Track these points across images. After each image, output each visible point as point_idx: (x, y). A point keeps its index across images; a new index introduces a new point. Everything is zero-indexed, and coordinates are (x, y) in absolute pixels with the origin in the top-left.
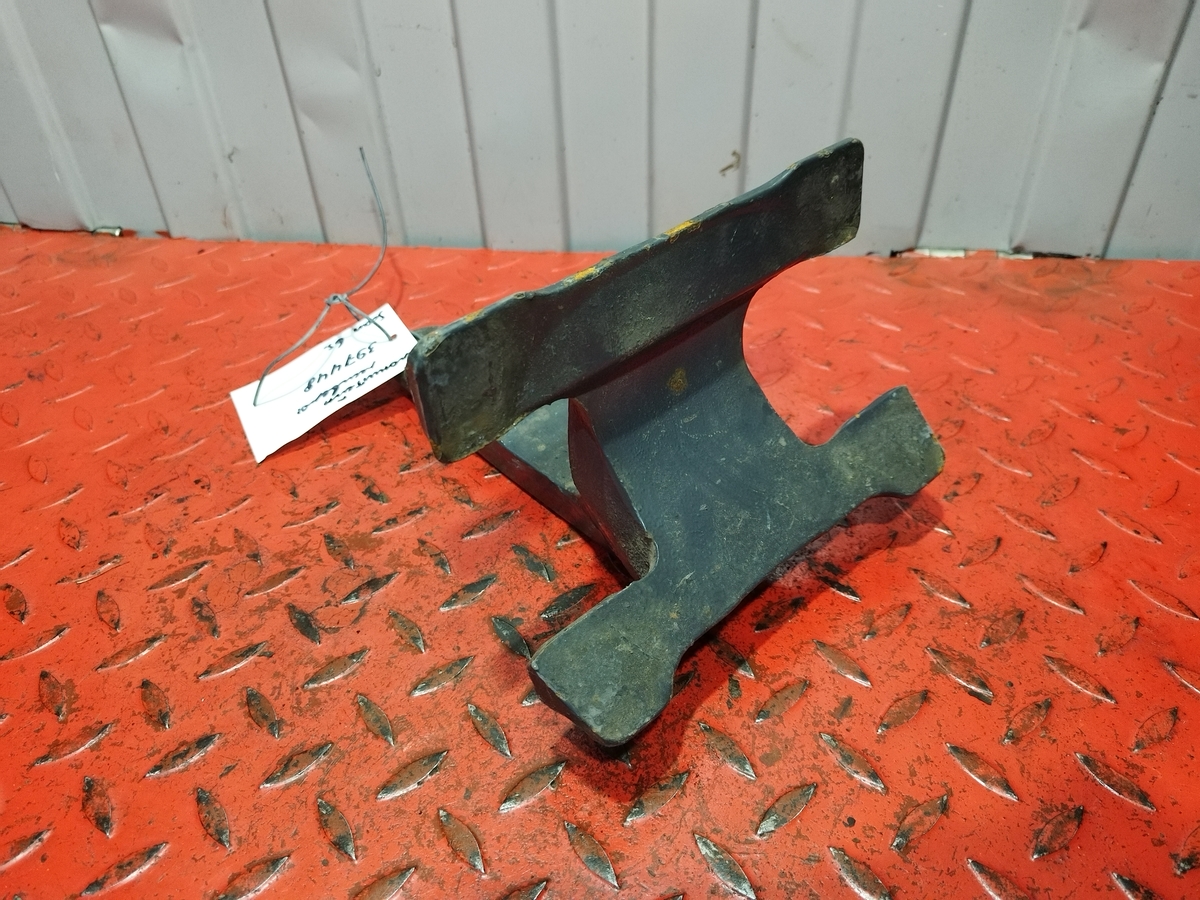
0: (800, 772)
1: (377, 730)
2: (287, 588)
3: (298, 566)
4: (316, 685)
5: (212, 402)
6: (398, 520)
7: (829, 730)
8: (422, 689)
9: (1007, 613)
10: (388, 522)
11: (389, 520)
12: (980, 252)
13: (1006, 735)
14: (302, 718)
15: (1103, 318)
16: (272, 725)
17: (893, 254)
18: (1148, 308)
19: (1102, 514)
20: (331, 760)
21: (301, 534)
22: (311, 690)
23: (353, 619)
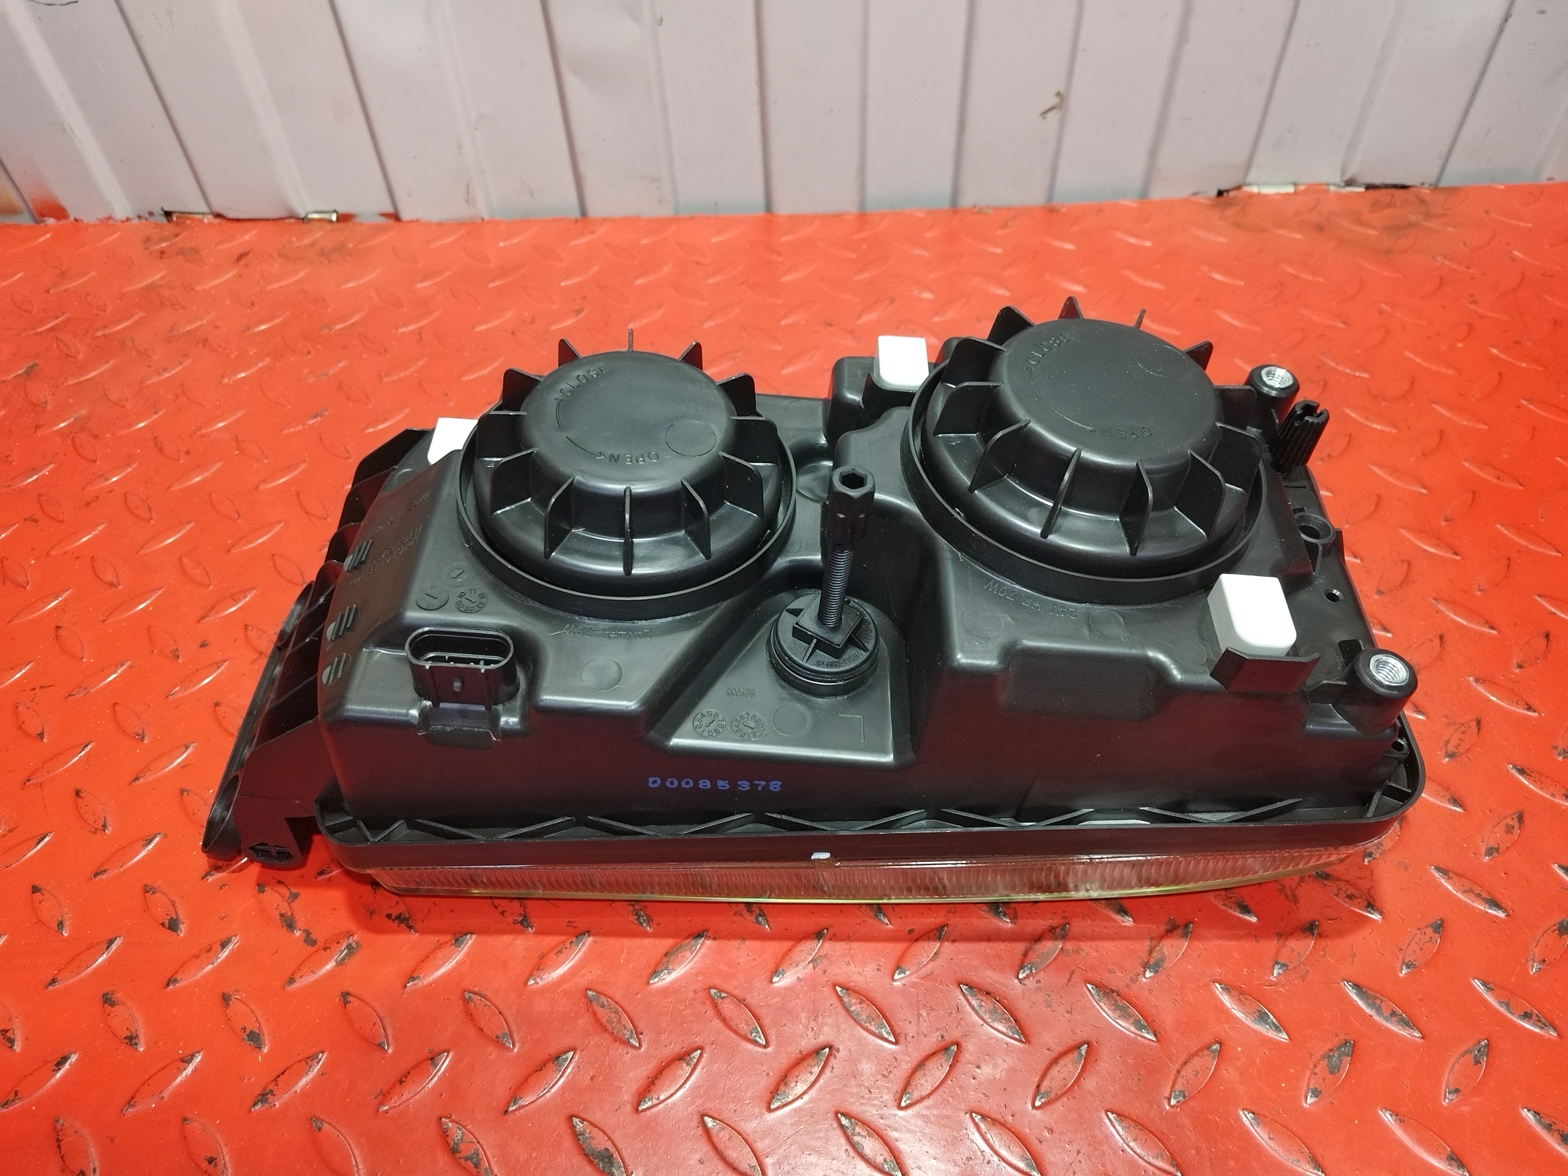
12: (1310, 185)
15: (1445, 257)
17: (1220, 193)
18: (1489, 243)
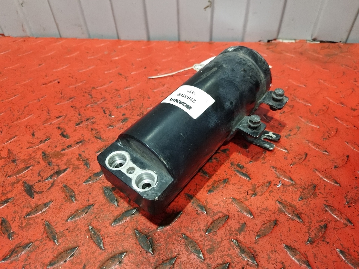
0: (223, 257)
1: (50, 237)
2: (24, 174)
3: (30, 165)
4: (30, 217)
5: (8, 98)
6: (72, 146)
7: (235, 238)
8: (72, 219)
9: (309, 186)
10: (68, 147)
11: (69, 146)
12: (300, 40)
13: (308, 240)
14: (22, 231)
15: (346, 65)
16: (10, 234)
17: (269, 41)
19: (347, 144)
20: (31, 250)
21: (34, 152)
22: (27, 218)
23: (48, 188)
